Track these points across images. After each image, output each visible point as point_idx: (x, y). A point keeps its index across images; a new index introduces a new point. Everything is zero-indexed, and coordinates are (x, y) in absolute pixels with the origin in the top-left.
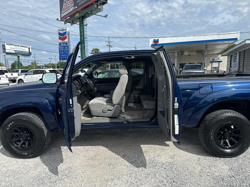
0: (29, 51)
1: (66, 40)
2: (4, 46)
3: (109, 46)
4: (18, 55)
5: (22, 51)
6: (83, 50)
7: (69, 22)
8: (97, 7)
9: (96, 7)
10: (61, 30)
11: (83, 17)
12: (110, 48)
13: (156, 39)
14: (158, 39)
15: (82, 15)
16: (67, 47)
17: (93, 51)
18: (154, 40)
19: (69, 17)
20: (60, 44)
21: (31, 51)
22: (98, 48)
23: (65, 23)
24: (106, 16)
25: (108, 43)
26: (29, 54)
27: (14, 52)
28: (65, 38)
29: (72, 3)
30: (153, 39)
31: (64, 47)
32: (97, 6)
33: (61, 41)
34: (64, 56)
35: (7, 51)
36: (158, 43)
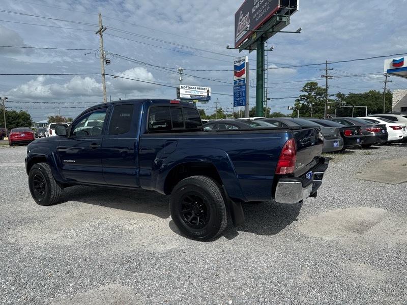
0: (208, 94)
1: (244, 76)
2: (178, 89)
3: (327, 77)
4: (194, 101)
5: (199, 94)
6: (261, 90)
7: (245, 49)
8: (281, 19)
9: (278, 19)
10: (238, 62)
11: (263, 38)
12: (328, 80)
13: (398, 59)
14: (403, 58)
15: (260, 35)
16: (245, 85)
17: (305, 86)
18: (394, 60)
19: (247, 39)
20: (235, 83)
21: (210, 95)
22: (315, 82)
23: (240, 51)
24: (298, 32)
25: (325, 72)
26: (207, 99)
27: (189, 97)
28: (243, 73)
29: (248, 20)
30: (392, 60)
31: (240, 86)
32: (281, 17)
33: (237, 78)
34: (239, 100)
35: (181, 96)
36: (403, 67)
